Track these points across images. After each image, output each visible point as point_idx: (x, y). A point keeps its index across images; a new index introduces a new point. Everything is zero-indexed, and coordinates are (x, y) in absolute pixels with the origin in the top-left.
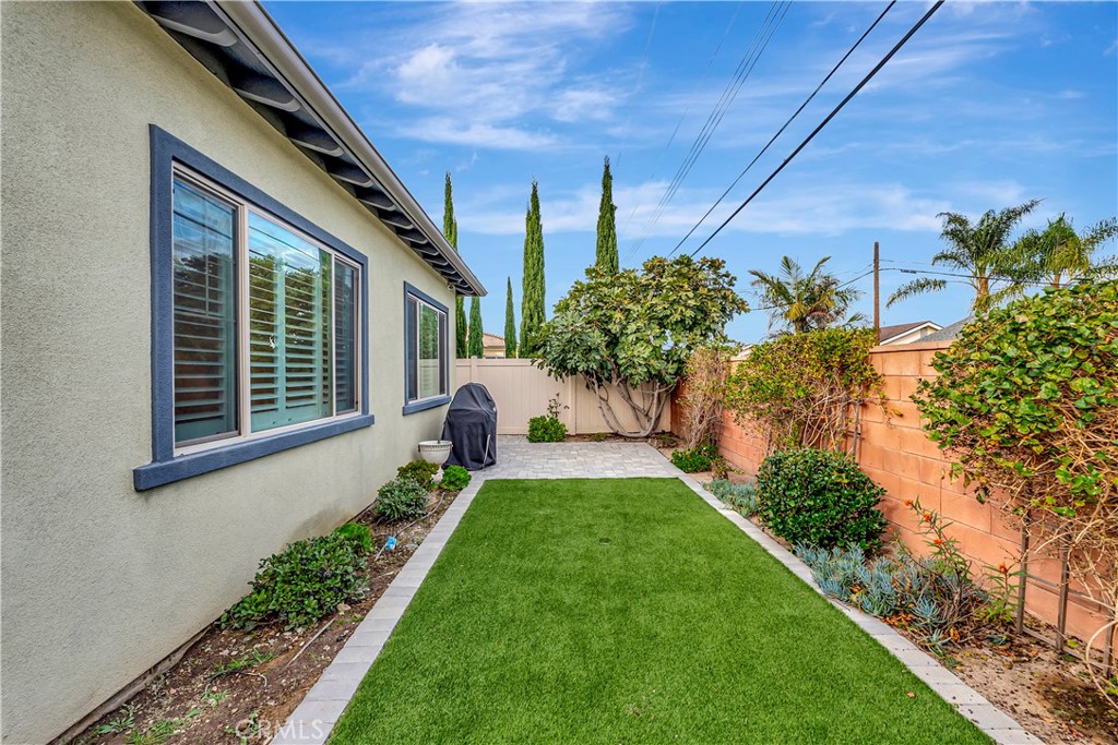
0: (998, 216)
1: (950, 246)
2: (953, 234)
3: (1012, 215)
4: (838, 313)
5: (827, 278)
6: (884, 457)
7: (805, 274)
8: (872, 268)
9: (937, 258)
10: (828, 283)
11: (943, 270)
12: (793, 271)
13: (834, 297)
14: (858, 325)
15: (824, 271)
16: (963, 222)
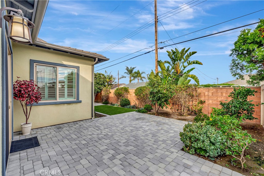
0: (132, 68)
1: (127, 72)
2: (127, 69)
3: (134, 68)
4: (113, 81)
5: (111, 75)
6: (130, 98)
7: (108, 74)
8: (118, 74)
9: (125, 73)
10: (112, 76)
11: (126, 75)
12: (107, 73)
13: (113, 79)
14: (116, 83)
15: (111, 74)
16: (128, 68)
